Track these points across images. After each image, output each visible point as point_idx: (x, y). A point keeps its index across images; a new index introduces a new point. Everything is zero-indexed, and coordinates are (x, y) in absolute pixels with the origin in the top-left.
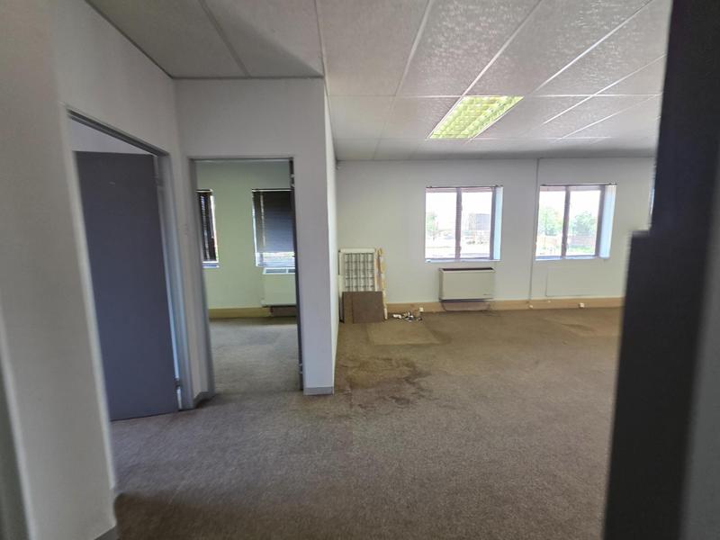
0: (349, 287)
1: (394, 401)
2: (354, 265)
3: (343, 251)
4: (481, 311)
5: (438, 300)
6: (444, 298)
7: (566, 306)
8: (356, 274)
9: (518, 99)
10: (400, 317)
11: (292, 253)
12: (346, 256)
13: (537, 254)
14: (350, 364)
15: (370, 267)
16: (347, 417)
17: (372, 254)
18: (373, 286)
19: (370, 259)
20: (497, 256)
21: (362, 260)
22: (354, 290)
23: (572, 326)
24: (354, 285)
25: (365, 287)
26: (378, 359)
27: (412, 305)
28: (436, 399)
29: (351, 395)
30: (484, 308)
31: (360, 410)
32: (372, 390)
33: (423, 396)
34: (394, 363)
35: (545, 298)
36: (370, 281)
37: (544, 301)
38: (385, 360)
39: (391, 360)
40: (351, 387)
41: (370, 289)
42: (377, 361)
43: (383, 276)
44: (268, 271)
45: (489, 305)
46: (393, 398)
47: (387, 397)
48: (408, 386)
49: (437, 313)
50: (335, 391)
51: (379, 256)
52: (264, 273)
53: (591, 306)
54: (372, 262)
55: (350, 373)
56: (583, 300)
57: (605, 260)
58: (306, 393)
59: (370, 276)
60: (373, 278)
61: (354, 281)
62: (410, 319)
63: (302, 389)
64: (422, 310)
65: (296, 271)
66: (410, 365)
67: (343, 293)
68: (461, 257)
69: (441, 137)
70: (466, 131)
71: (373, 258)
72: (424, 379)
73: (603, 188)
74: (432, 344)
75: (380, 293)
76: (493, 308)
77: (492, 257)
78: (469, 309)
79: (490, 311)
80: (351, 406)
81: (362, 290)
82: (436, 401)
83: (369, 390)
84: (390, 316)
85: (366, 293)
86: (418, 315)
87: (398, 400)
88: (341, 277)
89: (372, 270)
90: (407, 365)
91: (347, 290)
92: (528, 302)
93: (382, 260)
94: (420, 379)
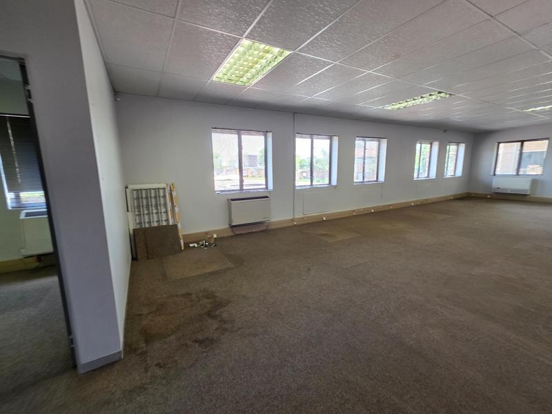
0: (140, 223)
1: (197, 345)
2: (145, 201)
3: (131, 187)
4: (262, 231)
5: (228, 226)
6: (234, 224)
7: (315, 220)
8: (148, 209)
9: (287, 53)
10: (196, 245)
11: (41, 193)
12: (135, 192)
13: (296, 185)
14: (145, 311)
15: (162, 202)
16: (142, 388)
17: (164, 189)
18: (167, 220)
19: (162, 194)
20: (271, 187)
21: (153, 195)
22: (147, 226)
23: (323, 235)
24: (147, 220)
25: (158, 221)
26: (177, 296)
27: (207, 233)
28: (239, 329)
29: (146, 352)
30: (264, 228)
31: (159, 372)
32: (172, 338)
33: (226, 330)
34: (194, 296)
35: (302, 216)
36: (164, 215)
37: (303, 218)
38: (183, 295)
39: (190, 294)
40: (147, 342)
41: (164, 224)
42: (176, 299)
43: (177, 209)
44: (28, 215)
45: (268, 226)
46: (196, 341)
47: (189, 343)
48: (210, 321)
49: (228, 237)
50: (125, 354)
51: (171, 191)
52: (22, 216)
53: (329, 219)
54: (164, 196)
55: (144, 322)
56: (325, 215)
57: (335, 187)
58: (81, 371)
59: (163, 210)
60: (166, 212)
61: (146, 217)
62: (206, 246)
63: (75, 366)
64: (215, 236)
65: (49, 212)
66: (210, 295)
67: (134, 230)
68: (244, 188)
69: (223, 81)
70: (245, 79)
71: (164, 192)
72: (226, 309)
73: (331, 138)
74: (228, 269)
75: (175, 226)
76: (270, 227)
77: (267, 188)
78: (254, 230)
79: (270, 230)
80: (146, 370)
81: (156, 224)
82: (239, 332)
83: (168, 340)
84: (187, 245)
85: (159, 228)
86: (213, 241)
87: (200, 342)
88: (130, 215)
89: (165, 204)
90: (208, 298)
91: (138, 227)
92: (293, 220)
93: (174, 194)
94: (221, 310)
